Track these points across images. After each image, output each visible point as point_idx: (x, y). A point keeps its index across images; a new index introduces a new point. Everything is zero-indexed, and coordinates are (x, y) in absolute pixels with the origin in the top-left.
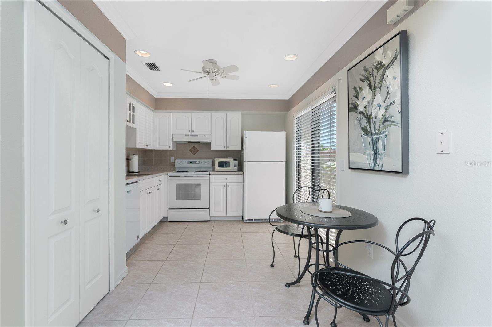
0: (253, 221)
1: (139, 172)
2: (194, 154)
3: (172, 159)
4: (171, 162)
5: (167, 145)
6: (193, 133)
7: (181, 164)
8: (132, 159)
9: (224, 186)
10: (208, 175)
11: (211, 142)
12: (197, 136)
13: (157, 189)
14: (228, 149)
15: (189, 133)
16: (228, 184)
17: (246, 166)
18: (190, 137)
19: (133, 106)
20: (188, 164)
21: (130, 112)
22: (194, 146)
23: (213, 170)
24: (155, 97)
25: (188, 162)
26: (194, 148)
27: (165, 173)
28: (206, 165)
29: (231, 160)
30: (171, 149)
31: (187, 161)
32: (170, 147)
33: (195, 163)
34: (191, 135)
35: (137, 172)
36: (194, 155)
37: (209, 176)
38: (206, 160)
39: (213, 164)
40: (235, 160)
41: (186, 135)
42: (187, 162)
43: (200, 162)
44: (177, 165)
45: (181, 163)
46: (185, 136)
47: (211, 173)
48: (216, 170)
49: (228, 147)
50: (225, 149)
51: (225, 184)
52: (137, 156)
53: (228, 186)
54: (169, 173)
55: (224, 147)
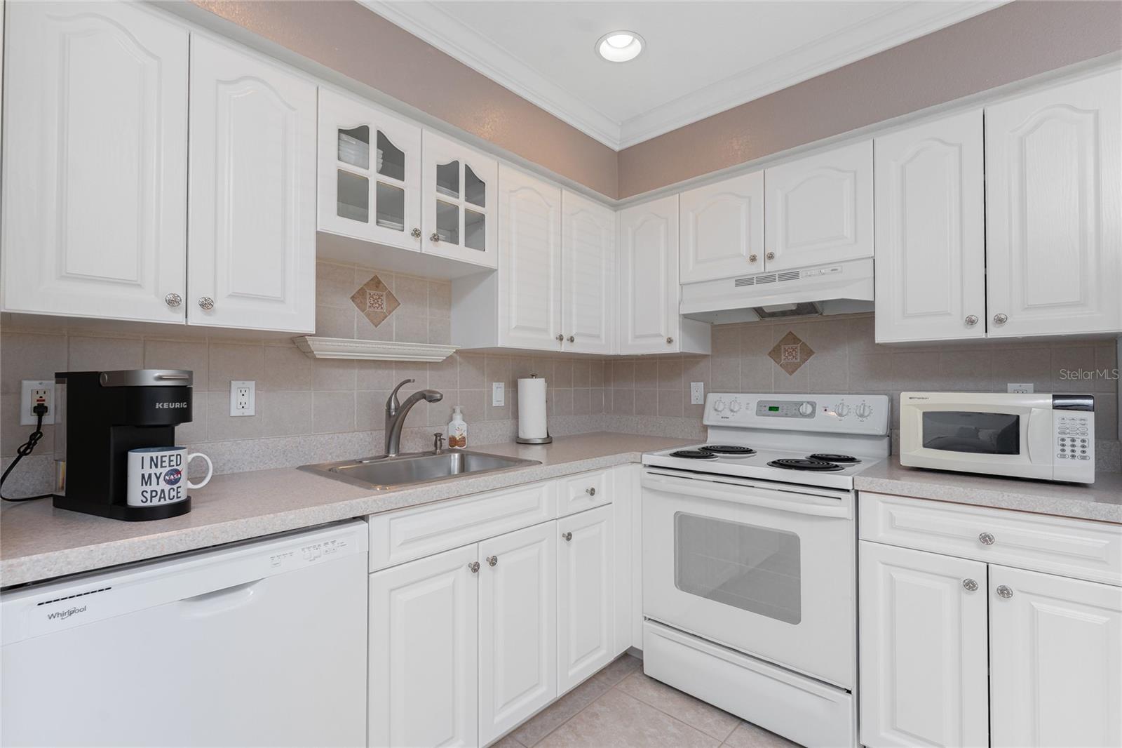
1: (548, 441)
2: (791, 369)
3: (697, 390)
4: (693, 402)
5: (663, 334)
6: (771, 268)
7: (728, 414)
8: (438, 396)
9: (970, 585)
10: (848, 491)
11: (872, 304)
12: (792, 275)
13: (564, 535)
14: (996, 333)
15: (758, 268)
18: (757, 285)
19: (468, 170)
20: (759, 413)
21: (448, 199)
22: (790, 333)
23: (888, 460)
24: (617, 148)
25: (760, 404)
26: (792, 338)
27: (628, 456)
28: (851, 424)
29: (1027, 404)
30: (676, 348)
31: (753, 399)
33: (794, 410)
34: (763, 278)
35: (540, 441)
36: (791, 373)
37: (851, 496)
38: (853, 401)
39: (894, 423)
41: (741, 282)
42: (754, 406)
43: (819, 411)
44: (710, 418)
45: (729, 410)
46: (734, 284)
47: (869, 481)
48: (904, 462)
49: (1000, 321)
50: (973, 333)
52: (543, 380)
53: (1004, 592)
54: (649, 459)
55: (971, 322)
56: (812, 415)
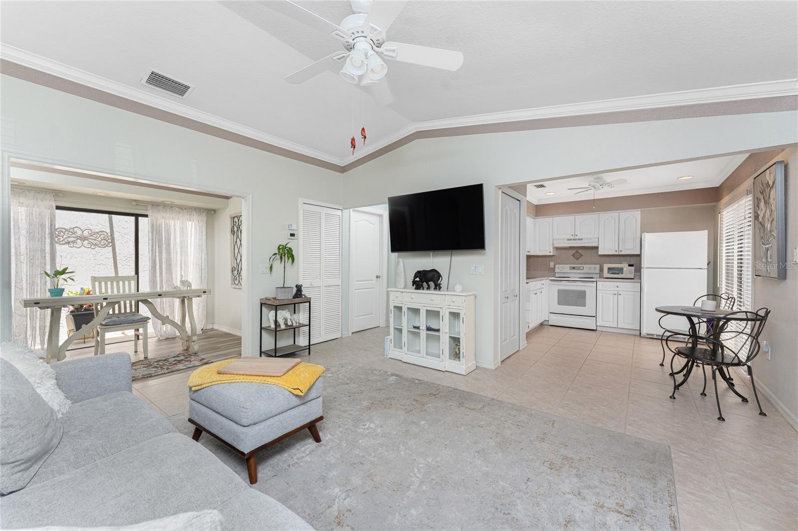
0: (655, 337)
2: (577, 259)
3: (552, 264)
4: (551, 267)
5: (548, 250)
6: (576, 237)
9: (615, 294)
10: (595, 281)
11: (598, 246)
12: (582, 239)
14: (620, 253)
15: (572, 238)
16: (619, 293)
17: (645, 272)
18: (572, 241)
20: (570, 269)
23: (601, 277)
24: (536, 204)
26: (577, 252)
27: (546, 278)
28: (592, 271)
29: (625, 266)
30: (552, 254)
31: (569, 266)
32: (550, 252)
33: (579, 268)
34: (574, 240)
38: (593, 266)
39: (601, 270)
40: (630, 265)
41: (568, 240)
43: (585, 268)
44: (556, 270)
45: (562, 269)
47: (598, 280)
48: (604, 277)
49: (621, 251)
50: (617, 253)
51: (616, 292)
53: (620, 295)
54: (550, 278)
55: (616, 251)
56: (583, 269)
